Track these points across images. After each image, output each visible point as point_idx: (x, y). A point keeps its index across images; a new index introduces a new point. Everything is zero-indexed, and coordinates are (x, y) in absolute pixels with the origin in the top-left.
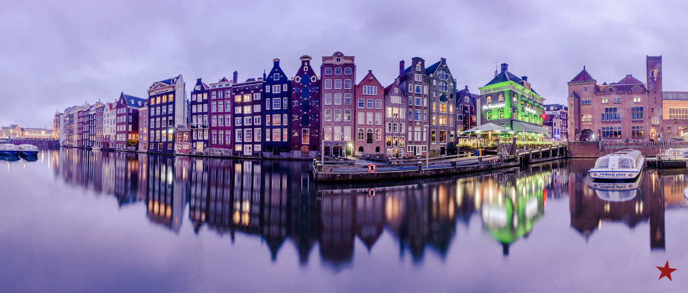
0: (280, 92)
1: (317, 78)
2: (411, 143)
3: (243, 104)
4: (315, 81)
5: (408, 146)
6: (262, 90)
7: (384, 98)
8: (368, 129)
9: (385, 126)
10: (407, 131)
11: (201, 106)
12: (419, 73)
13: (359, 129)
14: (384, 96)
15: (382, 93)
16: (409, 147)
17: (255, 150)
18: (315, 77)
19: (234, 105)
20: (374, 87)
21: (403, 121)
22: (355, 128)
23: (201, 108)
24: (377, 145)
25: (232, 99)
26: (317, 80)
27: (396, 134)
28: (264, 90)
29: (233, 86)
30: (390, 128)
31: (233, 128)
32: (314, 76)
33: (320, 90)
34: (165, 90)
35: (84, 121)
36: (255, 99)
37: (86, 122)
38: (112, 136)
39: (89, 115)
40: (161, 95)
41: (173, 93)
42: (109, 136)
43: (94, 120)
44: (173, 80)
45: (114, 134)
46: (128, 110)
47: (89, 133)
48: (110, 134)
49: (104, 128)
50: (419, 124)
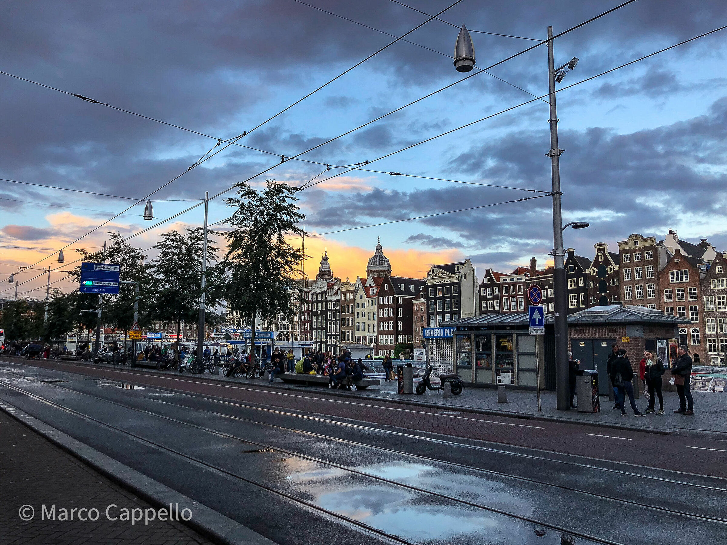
0: (575, 288)
1: (614, 268)
4: (612, 272)
7: (700, 284)
8: (680, 329)
9: (704, 325)
11: (491, 301)
15: (697, 277)
20: (684, 270)
23: (491, 305)
24: (695, 352)
25: (526, 295)
26: (614, 270)
29: (526, 280)
30: (713, 325)
32: (610, 266)
33: (619, 282)
34: (447, 280)
35: (314, 310)
36: (549, 296)
37: (319, 313)
38: (370, 338)
39: (327, 302)
40: (443, 285)
41: (459, 284)
42: (365, 337)
43: (336, 310)
44: (458, 267)
45: (375, 335)
46: (396, 300)
47: (327, 332)
48: (366, 335)
49: (356, 324)
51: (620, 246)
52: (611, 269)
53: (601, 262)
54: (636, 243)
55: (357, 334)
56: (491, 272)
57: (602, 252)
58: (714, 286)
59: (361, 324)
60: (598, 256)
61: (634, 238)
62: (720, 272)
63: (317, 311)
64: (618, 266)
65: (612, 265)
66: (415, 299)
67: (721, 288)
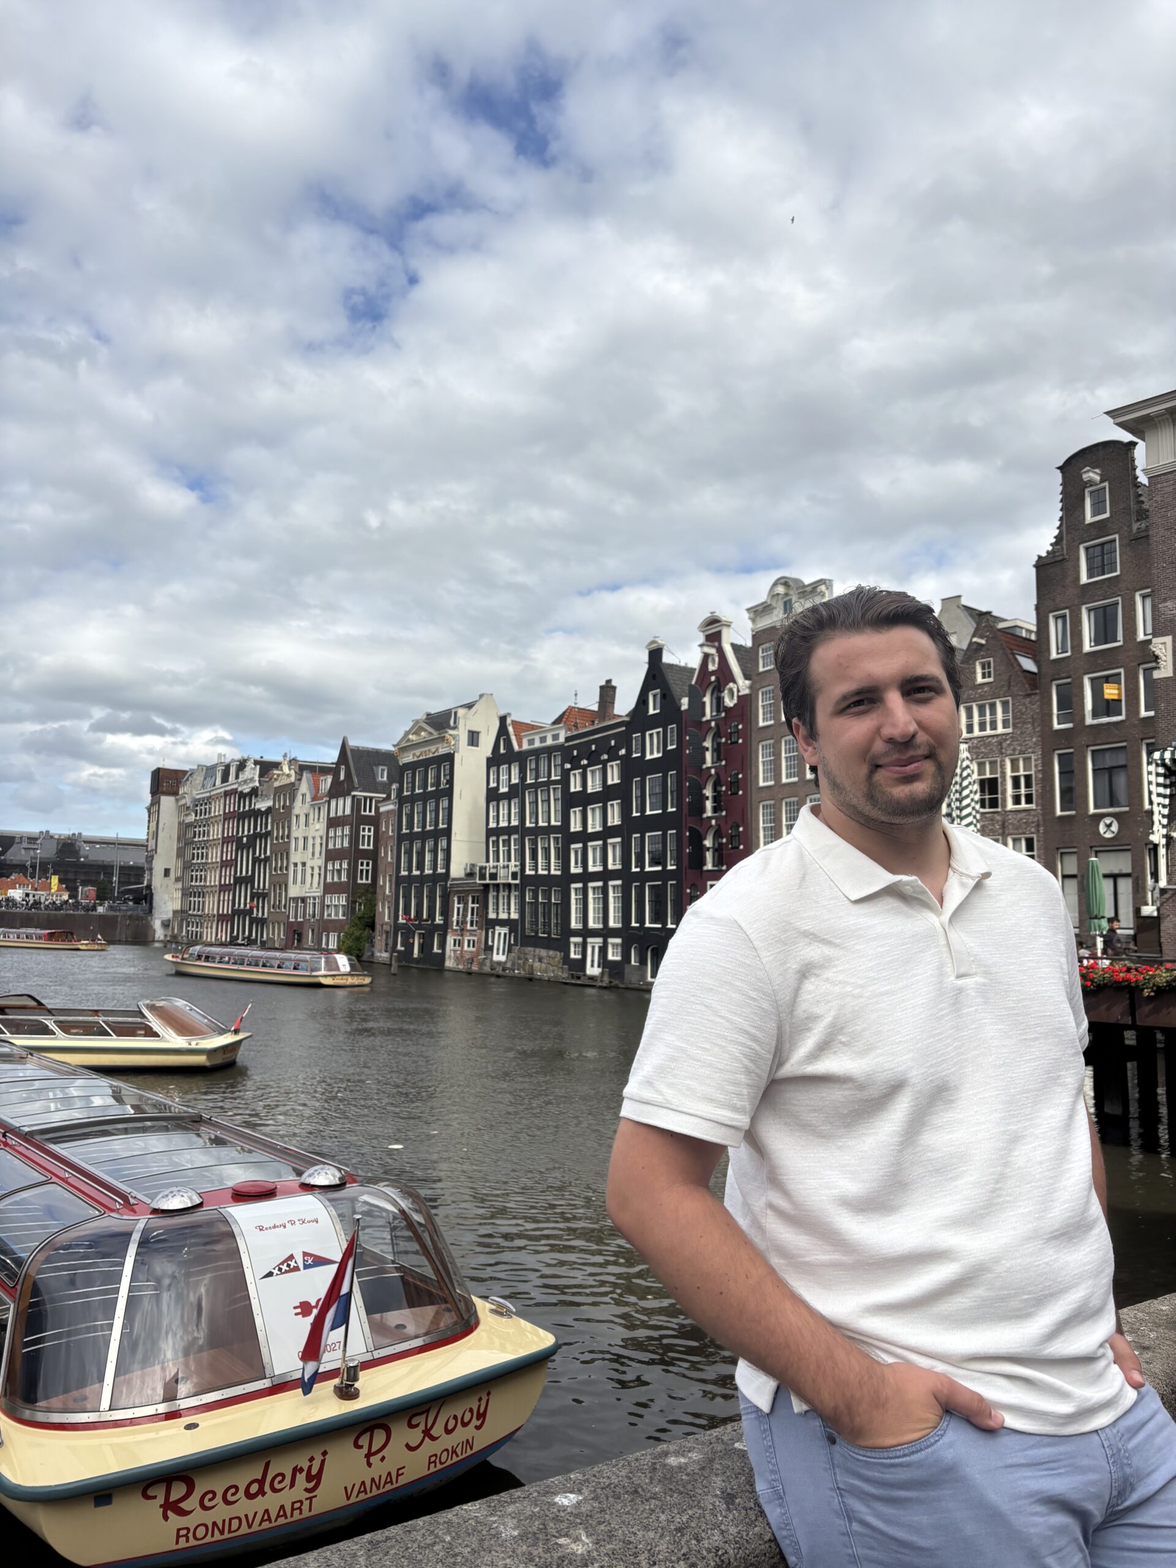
0: (660, 755)
1: (738, 691)
3: (584, 800)
4: (735, 701)
6: (623, 752)
11: (506, 802)
17: (610, 957)
18: (735, 690)
19: (570, 801)
23: (504, 811)
25: (565, 781)
26: (739, 697)
28: (629, 752)
29: (568, 739)
31: (567, 878)
32: (731, 685)
33: (746, 734)
34: (433, 748)
35: (240, 834)
36: (610, 782)
37: (245, 839)
38: (312, 901)
39: (256, 814)
40: (425, 764)
41: (449, 758)
42: (303, 900)
43: (268, 834)
44: (456, 713)
45: (318, 894)
46: (356, 804)
47: (253, 887)
48: (307, 895)
49: (292, 868)
50: (1115, 828)
51: (753, 620)
52: (732, 692)
53: (713, 673)
54: (788, 606)
55: (294, 891)
56: (509, 721)
57: (716, 644)
58: (970, 729)
59: (300, 867)
60: (706, 657)
61: (781, 590)
62: (987, 680)
63: (242, 837)
64: (748, 682)
65: (735, 682)
66: (384, 800)
67: (989, 732)
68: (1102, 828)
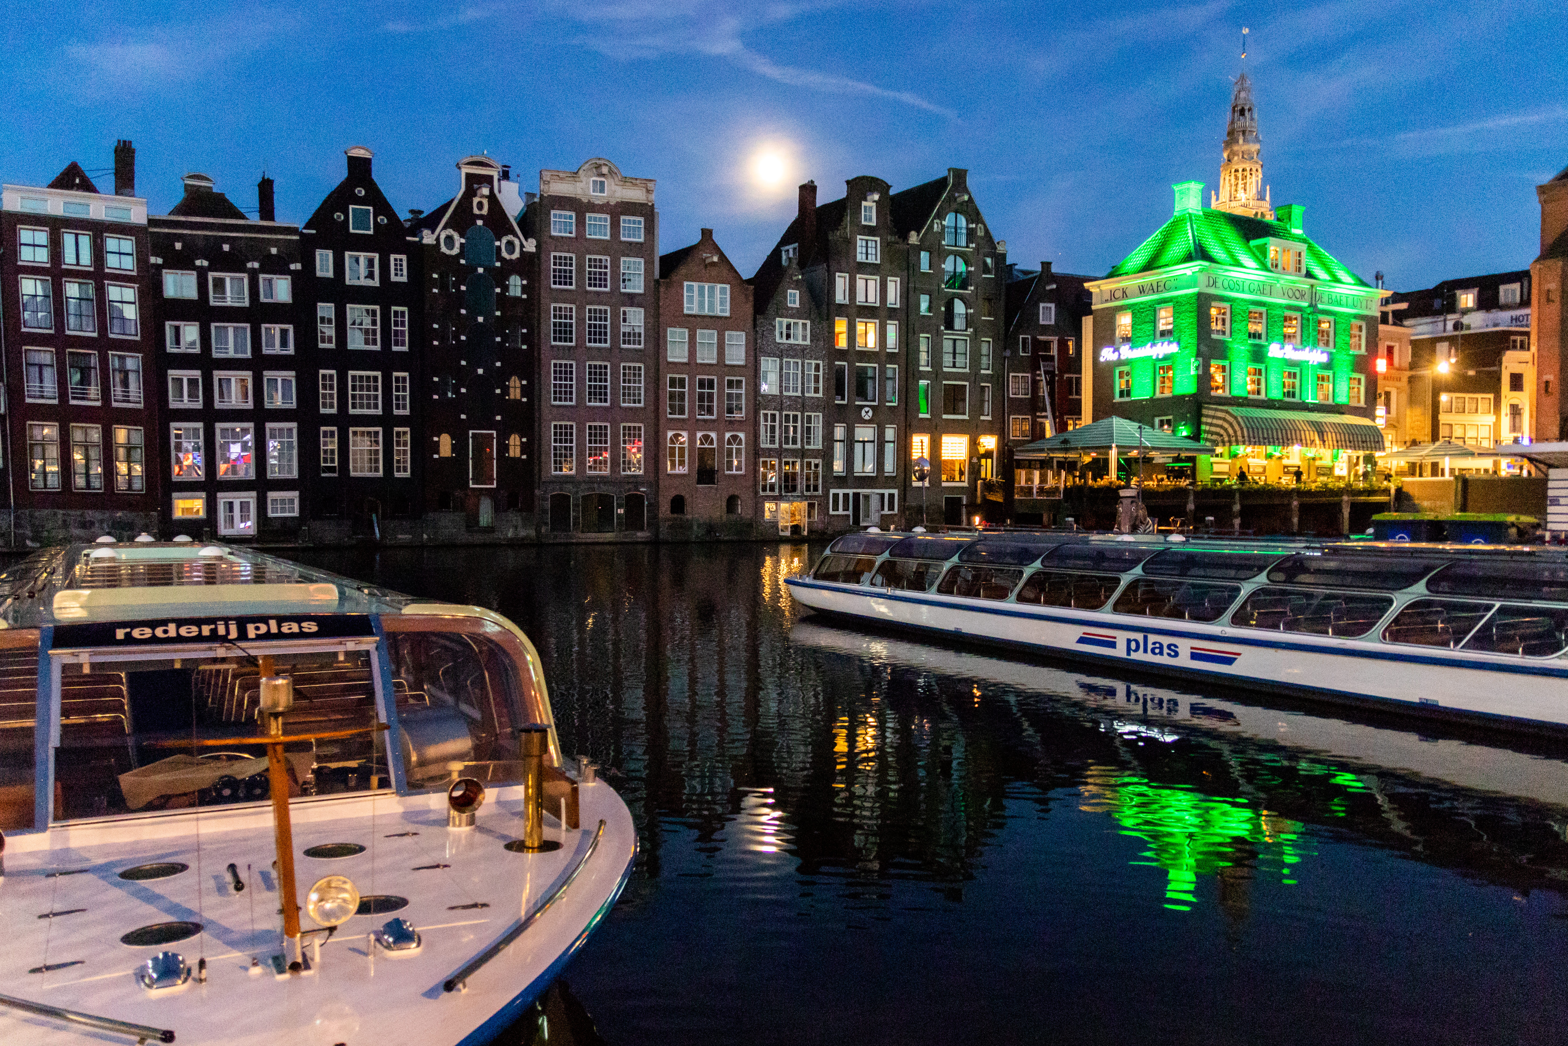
0: (376, 284)
1: (522, 246)
2: (841, 482)
3: (203, 313)
4: (516, 255)
5: (832, 491)
6: (298, 266)
7: (755, 326)
8: (699, 435)
9: (756, 424)
10: (829, 439)
12: (870, 231)
13: (670, 434)
14: (755, 320)
15: (749, 308)
16: (836, 496)
17: (270, 514)
18: (517, 242)
20: (719, 286)
21: (816, 405)
22: (657, 432)
24: (732, 491)
25: (148, 280)
26: (522, 251)
27: (794, 453)
28: (309, 268)
29: (152, 222)
30: (773, 428)
31: (158, 416)
32: (510, 237)
33: (533, 290)
36: (263, 299)
50: (870, 414)
51: (547, 182)
52: (510, 244)
53: (481, 217)
54: (598, 186)
57: (487, 187)
58: (781, 336)
60: (467, 198)
62: (793, 305)
64: (533, 241)
65: (515, 235)
67: (793, 341)
68: (863, 413)
